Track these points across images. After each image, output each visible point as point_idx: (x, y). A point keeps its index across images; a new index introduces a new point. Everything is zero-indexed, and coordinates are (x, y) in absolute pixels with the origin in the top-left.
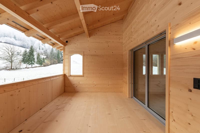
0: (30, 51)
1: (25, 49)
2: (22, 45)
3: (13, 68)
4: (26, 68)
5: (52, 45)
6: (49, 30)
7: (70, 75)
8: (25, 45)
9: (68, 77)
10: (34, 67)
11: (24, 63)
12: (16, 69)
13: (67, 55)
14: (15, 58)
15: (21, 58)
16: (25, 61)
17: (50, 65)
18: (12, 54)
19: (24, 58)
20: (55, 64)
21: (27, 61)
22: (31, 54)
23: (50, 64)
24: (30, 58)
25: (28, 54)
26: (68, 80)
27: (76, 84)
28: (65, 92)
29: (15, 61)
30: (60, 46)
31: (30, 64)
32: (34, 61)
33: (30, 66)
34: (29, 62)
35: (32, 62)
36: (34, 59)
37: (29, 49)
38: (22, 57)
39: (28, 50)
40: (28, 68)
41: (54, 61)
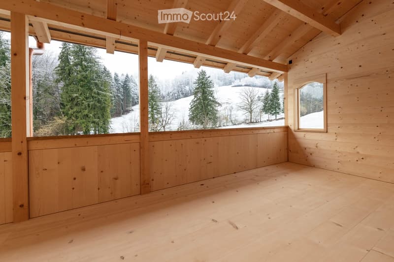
0: (273, 91)
1: (266, 89)
2: (263, 84)
3: (252, 121)
4: (268, 120)
5: (268, 76)
6: (248, 54)
7: (298, 129)
8: (268, 83)
9: (294, 132)
10: (279, 119)
11: (266, 114)
12: (256, 122)
13: (291, 87)
14: (255, 107)
15: (261, 104)
16: (267, 110)
17: (307, 113)
18: (251, 101)
19: (266, 104)
20: (318, 111)
21: (269, 109)
22: (275, 97)
23: (306, 111)
24: (273, 104)
25: (271, 97)
26: (295, 138)
27: (310, 148)
28: (288, 161)
29: (254, 110)
30: (280, 75)
31: (273, 114)
32: (280, 109)
33: (273, 117)
34: (272, 111)
35: (276, 110)
36: (279, 105)
37: (272, 89)
38: (263, 104)
39: (270, 91)
40: (271, 121)
41: (315, 105)
